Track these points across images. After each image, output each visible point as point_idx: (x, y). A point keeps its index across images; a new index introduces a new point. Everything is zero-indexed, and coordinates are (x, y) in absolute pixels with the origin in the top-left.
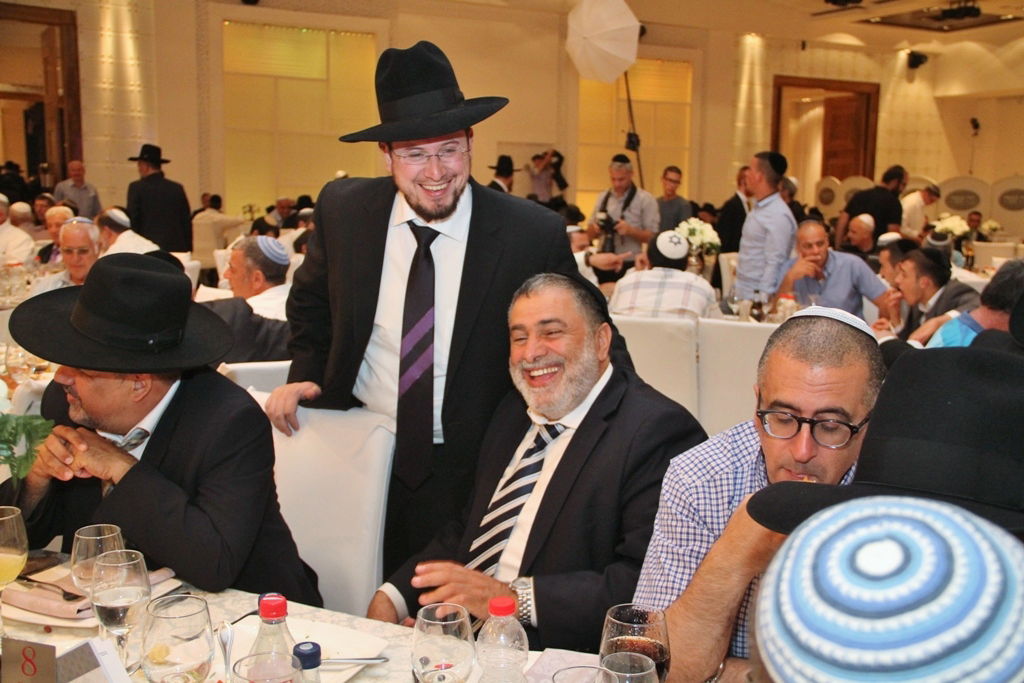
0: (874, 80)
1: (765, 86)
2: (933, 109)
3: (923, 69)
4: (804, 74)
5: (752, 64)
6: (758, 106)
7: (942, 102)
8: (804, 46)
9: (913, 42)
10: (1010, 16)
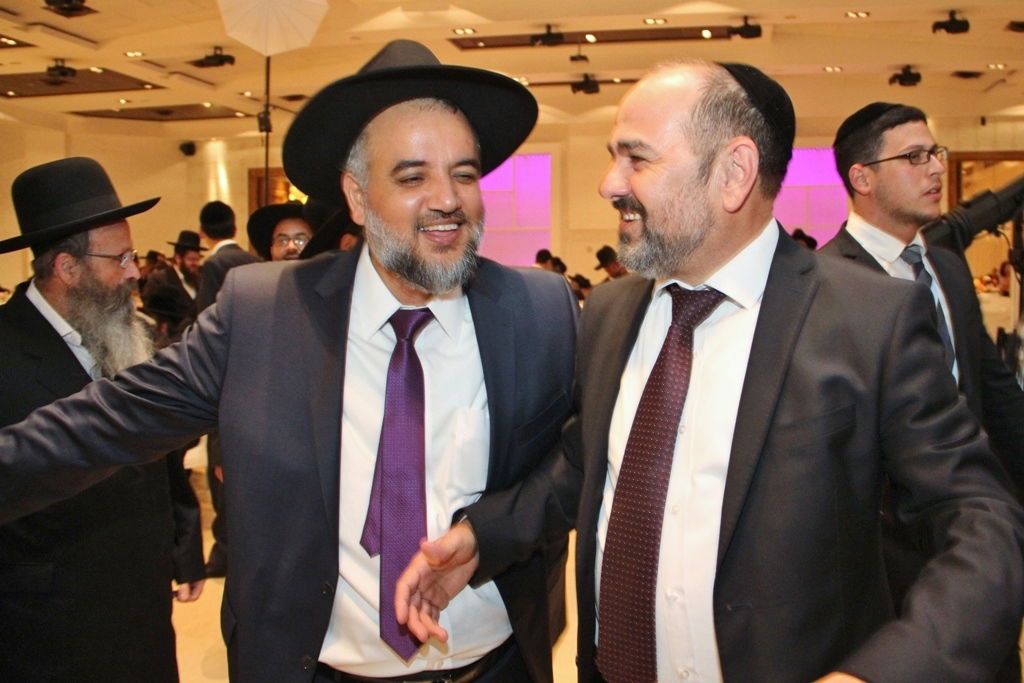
4: (983, 148)
8: (983, 121)
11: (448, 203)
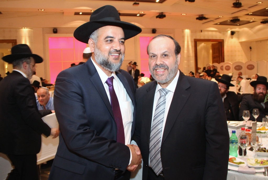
0: (222, 38)
1: (192, 42)
2: (239, 45)
3: (235, 35)
4: (202, 38)
5: (188, 37)
6: (190, 47)
7: (241, 43)
8: (201, 31)
9: (231, 29)
10: (252, 21)
11: (118, 48)
